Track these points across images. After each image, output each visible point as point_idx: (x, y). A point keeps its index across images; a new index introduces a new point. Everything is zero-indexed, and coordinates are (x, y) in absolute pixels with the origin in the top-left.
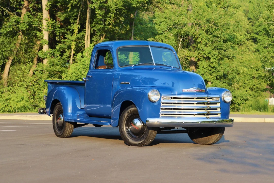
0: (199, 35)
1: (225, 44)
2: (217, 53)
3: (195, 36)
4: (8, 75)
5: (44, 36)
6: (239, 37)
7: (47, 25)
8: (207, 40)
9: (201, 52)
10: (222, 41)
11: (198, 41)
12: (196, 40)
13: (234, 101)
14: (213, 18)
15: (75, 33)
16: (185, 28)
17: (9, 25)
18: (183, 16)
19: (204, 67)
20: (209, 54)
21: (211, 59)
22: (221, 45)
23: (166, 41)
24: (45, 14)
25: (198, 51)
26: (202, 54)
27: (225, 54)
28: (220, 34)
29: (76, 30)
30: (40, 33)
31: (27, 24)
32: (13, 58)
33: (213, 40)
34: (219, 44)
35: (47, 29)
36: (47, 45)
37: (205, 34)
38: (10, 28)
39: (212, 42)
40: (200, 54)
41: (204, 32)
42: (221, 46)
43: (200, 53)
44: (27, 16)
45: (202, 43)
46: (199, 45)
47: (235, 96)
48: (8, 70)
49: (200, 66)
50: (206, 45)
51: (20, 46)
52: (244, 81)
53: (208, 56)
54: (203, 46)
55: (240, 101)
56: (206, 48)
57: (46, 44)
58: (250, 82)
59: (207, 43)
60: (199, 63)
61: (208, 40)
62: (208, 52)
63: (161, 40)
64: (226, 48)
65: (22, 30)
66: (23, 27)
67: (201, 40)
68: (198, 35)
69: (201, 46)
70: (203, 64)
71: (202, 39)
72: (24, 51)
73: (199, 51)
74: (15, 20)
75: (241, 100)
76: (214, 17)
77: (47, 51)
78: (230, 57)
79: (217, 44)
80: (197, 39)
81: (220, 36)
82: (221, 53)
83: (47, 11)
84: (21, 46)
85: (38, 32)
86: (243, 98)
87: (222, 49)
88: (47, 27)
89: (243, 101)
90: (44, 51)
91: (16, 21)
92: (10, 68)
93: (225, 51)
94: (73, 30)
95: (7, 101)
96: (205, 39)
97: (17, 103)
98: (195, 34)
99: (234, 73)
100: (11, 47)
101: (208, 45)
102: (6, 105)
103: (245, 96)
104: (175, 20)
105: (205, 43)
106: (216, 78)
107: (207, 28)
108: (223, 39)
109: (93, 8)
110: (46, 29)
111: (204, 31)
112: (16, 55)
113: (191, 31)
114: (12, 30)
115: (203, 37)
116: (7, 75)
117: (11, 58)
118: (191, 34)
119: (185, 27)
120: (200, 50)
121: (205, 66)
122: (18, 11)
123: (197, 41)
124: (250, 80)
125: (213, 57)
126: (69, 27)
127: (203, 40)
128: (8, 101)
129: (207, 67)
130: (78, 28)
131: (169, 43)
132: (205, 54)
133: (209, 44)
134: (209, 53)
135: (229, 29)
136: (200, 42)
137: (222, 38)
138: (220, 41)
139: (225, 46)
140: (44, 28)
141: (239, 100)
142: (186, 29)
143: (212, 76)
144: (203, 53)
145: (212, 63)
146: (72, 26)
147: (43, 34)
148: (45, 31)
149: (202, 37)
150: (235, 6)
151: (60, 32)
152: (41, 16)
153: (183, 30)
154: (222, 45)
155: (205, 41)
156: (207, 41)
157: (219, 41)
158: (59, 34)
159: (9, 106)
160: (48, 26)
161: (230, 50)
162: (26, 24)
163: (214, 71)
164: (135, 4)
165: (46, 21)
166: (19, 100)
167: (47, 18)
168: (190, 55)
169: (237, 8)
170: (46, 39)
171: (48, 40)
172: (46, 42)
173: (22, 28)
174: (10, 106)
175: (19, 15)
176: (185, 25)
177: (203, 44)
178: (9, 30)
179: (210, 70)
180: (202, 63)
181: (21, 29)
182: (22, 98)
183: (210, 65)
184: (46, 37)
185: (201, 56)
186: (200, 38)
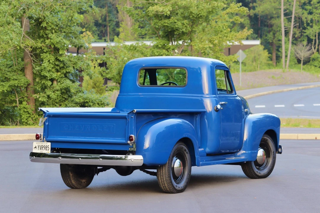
0: (45, 18)
3: (39, 19)
16: (32, 10)
19: (49, 61)
20: (58, 44)
21: (59, 50)
22: (71, 31)
23: (9, 27)
37: (51, 16)
41: (49, 13)
46: (42, 31)
49: (44, 60)
53: (57, 47)
54: (48, 32)
59: (53, 29)
60: (43, 56)
62: (56, 41)
68: (43, 18)
69: (45, 32)
70: (49, 57)
71: (47, 23)
73: (42, 40)
80: (41, 23)
96: (50, 23)
98: (40, 16)
101: (54, 31)
106: (64, 76)
121: (52, 60)
123: (41, 26)
129: (54, 61)
131: (15, 30)
132: (53, 44)
133: (55, 29)
136: (45, 27)
143: (59, 73)
144: (47, 42)
145: (61, 55)
149: (47, 21)
155: (50, 26)
156: (53, 26)
163: (63, 66)
177: (49, 29)
179: (58, 65)
180: (47, 55)
183: (58, 58)
185: (45, 45)
186: (45, 22)
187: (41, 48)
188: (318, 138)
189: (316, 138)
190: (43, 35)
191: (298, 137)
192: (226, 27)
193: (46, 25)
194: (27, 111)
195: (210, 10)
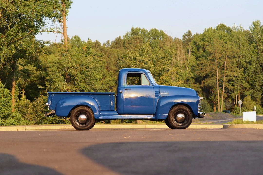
0: (77, 75)
3: (74, 75)
8: (82, 78)
11: (76, 79)
12: (74, 78)
14: (86, 63)
16: (70, 70)
20: (84, 88)
23: (58, 79)
33: (86, 78)
37: (80, 74)
40: (76, 88)
46: (76, 82)
59: (81, 81)
62: (82, 86)
63: (54, 78)
68: (76, 75)
71: (78, 78)
73: (76, 86)
78: (96, 90)
96: (80, 78)
98: (74, 74)
101: (82, 82)
105: (80, 80)
107: (82, 70)
111: (79, 72)
113: (72, 72)
125: (86, 90)
127: (79, 78)
131: (60, 80)
144: (78, 87)
149: (78, 76)
150: (100, 55)
155: (80, 79)
156: (81, 79)
169: (101, 57)
176: (68, 68)
185: (77, 89)
187: (76, 90)
188: (207, 127)
189: (206, 127)
190: (76, 84)
191: (196, 126)
192: (170, 79)
193: (78, 79)
194: (69, 123)
195: (161, 70)
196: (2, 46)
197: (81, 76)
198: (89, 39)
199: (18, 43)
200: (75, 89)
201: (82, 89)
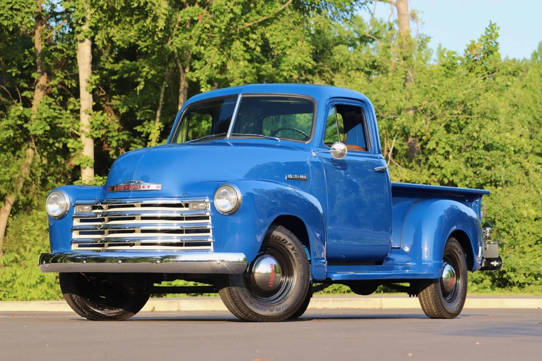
0: (432, 134)
1: (489, 154)
2: (472, 174)
3: (422, 136)
4: (5, 234)
5: (84, 148)
6: (517, 141)
7: (89, 124)
8: (449, 144)
9: (436, 171)
10: (482, 146)
12: (424, 146)
13: (510, 278)
14: (462, 96)
15: (151, 140)
16: (401, 119)
17: (6, 125)
18: (395, 91)
20: (454, 176)
22: (479, 156)
24: (86, 101)
25: (429, 169)
26: (438, 177)
27: (490, 175)
28: (477, 132)
29: (155, 134)
30: (76, 143)
31: (47, 122)
32: (16, 197)
33: (462, 145)
34: (475, 154)
35: (91, 132)
36: (91, 167)
37: (445, 132)
38: (9, 131)
39: (460, 150)
40: (433, 177)
41: (442, 128)
42: (480, 158)
43: (433, 174)
44: (46, 104)
45: (438, 152)
46: (430, 157)
47: (512, 268)
48: (5, 226)
50: (446, 156)
51: (31, 172)
52: (523, 247)
53: (453, 181)
54: (440, 158)
55: (524, 278)
56: (447, 162)
57: (88, 168)
58: (535, 251)
59: (448, 152)
61: (452, 147)
62: (450, 171)
64: (489, 161)
65: (35, 136)
66: (37, 128)
67: (435, 144)
68: (428, 134)
69: (435, 159)
71: (437, 143)
72: (39, 182)
73: (432, 171)
74: (19, 113)
75: (526, 277)
76: (464, 95)
77: (90, 181)
78: (499, 181)
79: (471, 154)
80: (426, 144)
81: (478, 137)
82: (480, 173)
83: (90, 93)
84: (34, 171)
85: (71, 141)
86: (530, 272)
87: (481, 165)
88: (91, 130)
89: (530, 277)
90: (85, 181)
91: (21, 115)
92: (8, 219)
93: (488, 168)
94: (148, 134)
95: (8, 286)
96: (443, 144)
97: (30, 290)
98: (423, 131)
99: (510, 217)
100: (11, 173)
101: (451, 157)
102: (5, 294)
103: (534, 267)
104: (379, 99)
105: (443, 151)
107: (448, 120)
108: (484, 143)
109: (195, 80)
110: (89, 134)
111: (441, 125)
112: (22, 191)
113: (415, 126)
114: (12, 135)
115: (440, 139)
116: (3, 237)
117: (11, 199)
118: (415, 131)
119: (400, 116)
120: (433, 168)
122: (25, 94)
123: (427, 147)
124: (536, 246)
125: (462, 183)
126: (138, 128)
127: (440, 145)
128: (11, 284)
130: (158, 130)
132: (446, 177)
133: (454, 154)
134: (454, 174)
135: (496, 119)
136: (434, 149)
137: (482, 141)
138: (478, 147)
139: (487, 157)
140: (83, 131)
141: (522, 275)
142: (404, 119)
144: (439, 174)
146: (147, 127)
147: (83, 143)
148: (87, 139)
149: (437, 139)
150: (510, 69)
151: (117, 141)
152: (77, 104)
153: (397, 122)
154: (482, 157)
155: (444, 148)
156: (448, 148)
157: (476, 146)
158: (118, 144)
159: (13, 296)
160: (93, 127)
161: (499, 166)
162: (44, 123)
164: (288, 71)
165: (88, 116)
166: (35, 283)
167: (89, 108)
168: (413, 179)
169: (514, 75)
170: (89, 156)
171: (92, 157)
172: (88, 161)
173: (35, 130)
174: (15, 297)
175: (27, 103)
176: (400, 112)
177: (441, 153)
178: (5, 137)
181: (32, 133)
182: (42, 278)
184: (88, 151)
185: (435, 180)
186: (434, 141)
190: (432, 163)
193: (436, 148)
196: (202, 48)
197: (447, 138)
198: (491, 22)
199: (254, 36)
200: (427, 179)
201: (448, 179)
